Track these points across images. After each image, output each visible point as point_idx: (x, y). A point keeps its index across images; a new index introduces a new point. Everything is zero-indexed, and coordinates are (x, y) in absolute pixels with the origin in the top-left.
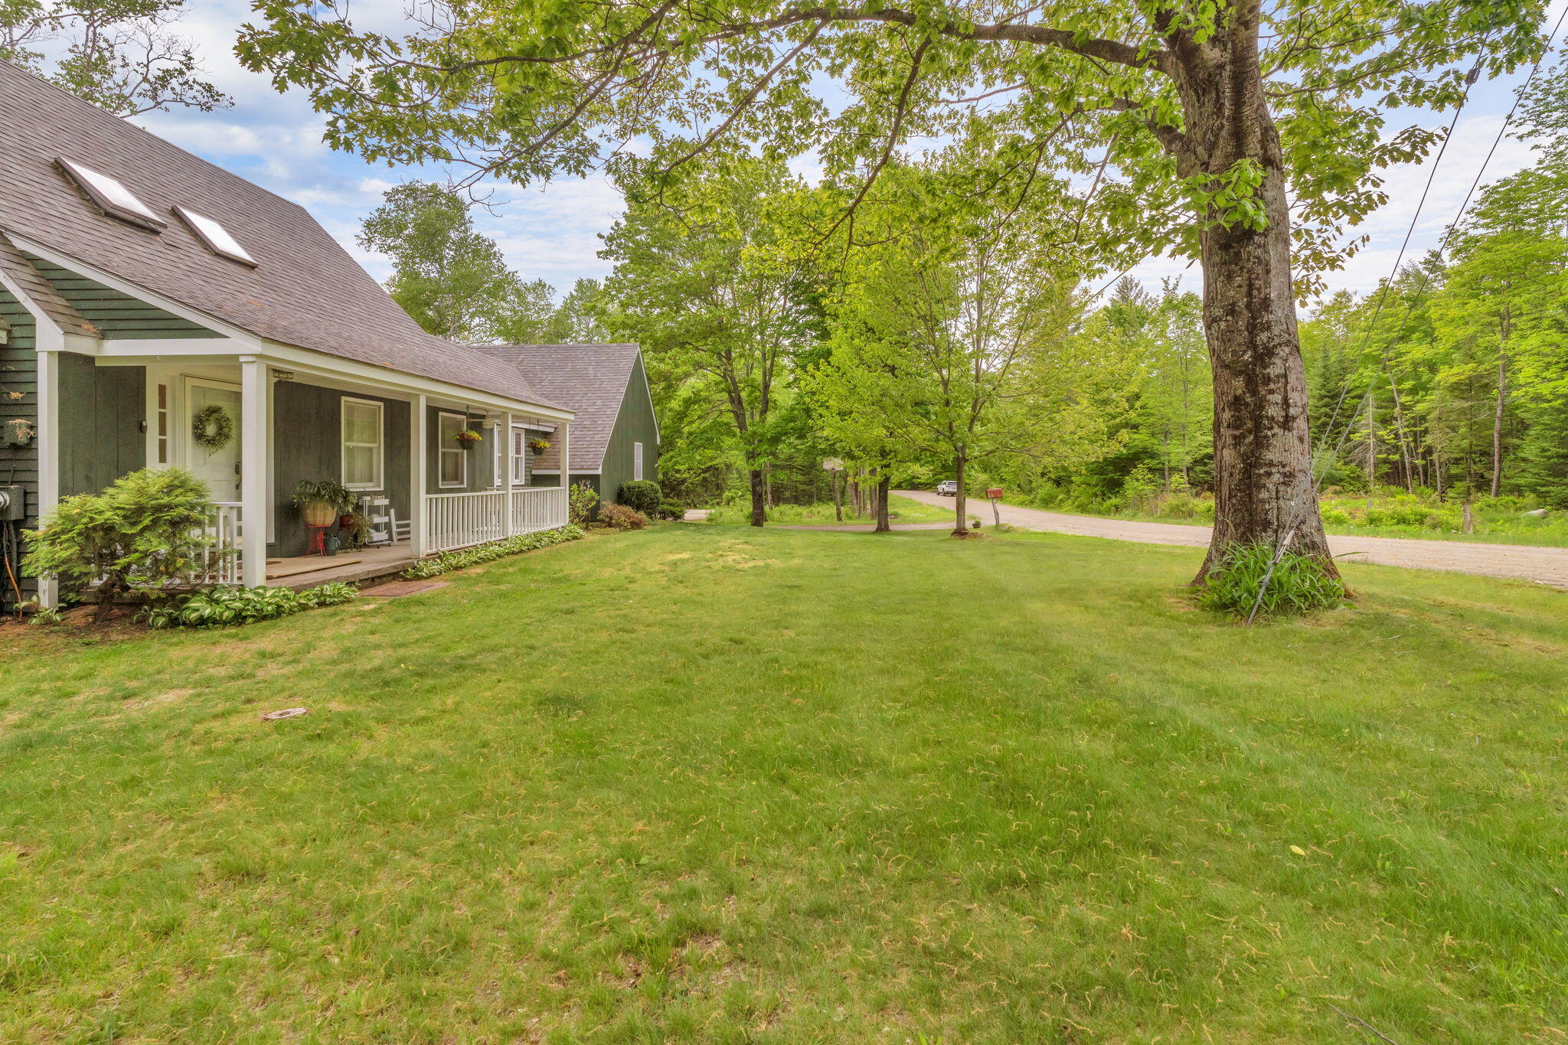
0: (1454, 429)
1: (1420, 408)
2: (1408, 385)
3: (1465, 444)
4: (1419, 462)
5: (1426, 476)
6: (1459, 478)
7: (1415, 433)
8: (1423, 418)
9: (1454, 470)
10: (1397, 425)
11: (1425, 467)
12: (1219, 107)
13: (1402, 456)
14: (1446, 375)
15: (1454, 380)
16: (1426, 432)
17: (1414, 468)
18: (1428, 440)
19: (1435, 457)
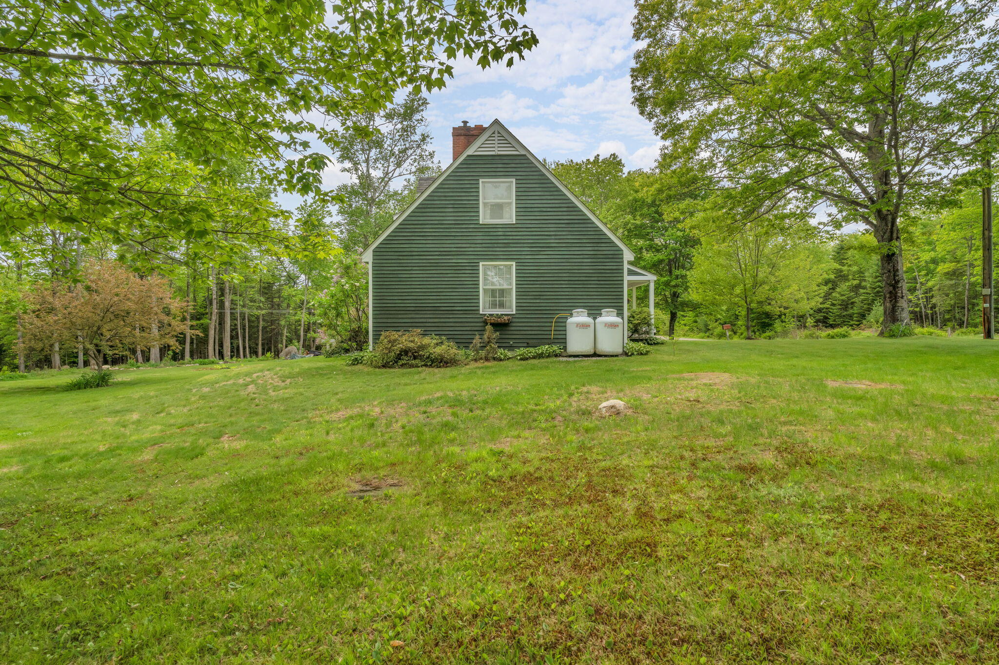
0: (947, 295)
1: (930, 284)
2: (923, 273)
3: (952, 302)
4: (929, 312)
5: (933, 321)
6: (949, 320)
7: (926, 297)
8: (931, 290)
9: (947, 317)
10: (917, 293)
11: (932, 314)
12: (887, 225)
13: (921, 308)
14: (942, 268)
15: (946, 271)
16: (932, 296)
17: (927, 315)
18: (934, 301)
19: (937, 309)
